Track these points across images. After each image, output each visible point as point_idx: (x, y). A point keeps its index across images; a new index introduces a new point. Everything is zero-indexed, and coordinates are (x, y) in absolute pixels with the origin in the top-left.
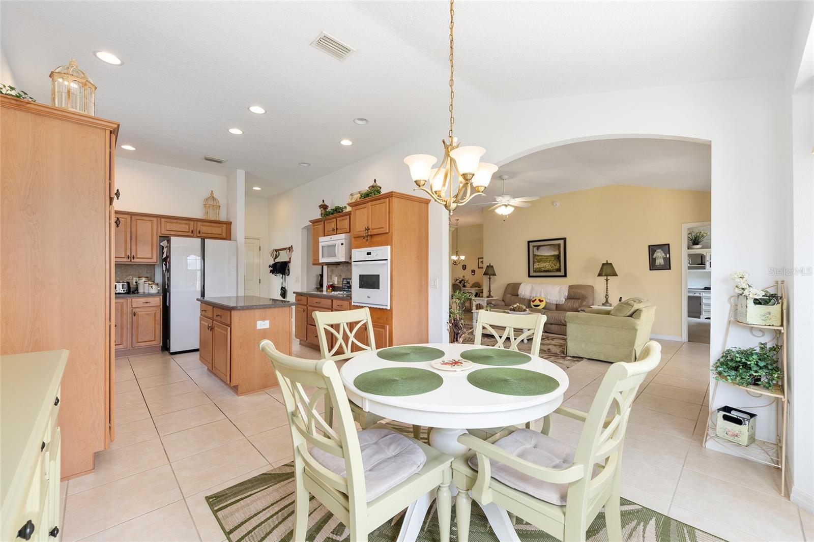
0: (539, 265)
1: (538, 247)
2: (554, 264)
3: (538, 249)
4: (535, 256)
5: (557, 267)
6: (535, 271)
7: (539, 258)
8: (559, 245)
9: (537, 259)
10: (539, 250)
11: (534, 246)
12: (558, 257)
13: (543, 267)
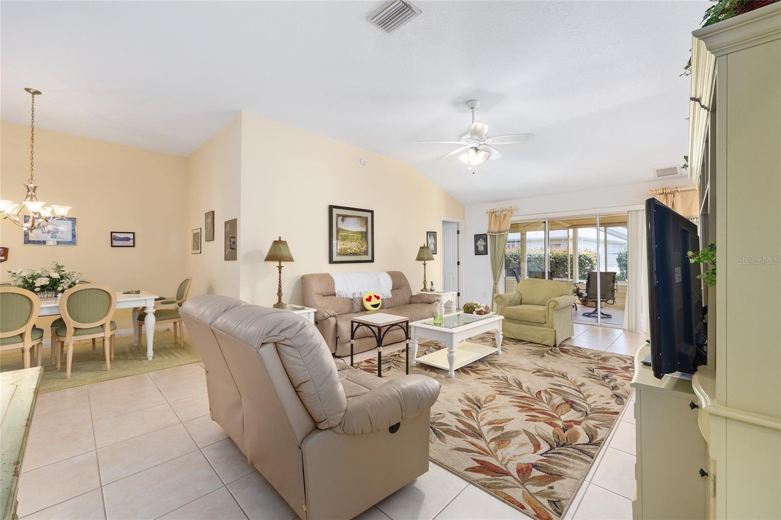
0: (343, 244)
1: (344, 217)
2: (361, 244)
3: (343, 220)
4: (338, 230)
5: (364, 249)
6: (339, 254)
7: (344, 234)
8: (366, 219)
9: (341, 235)
10: (345, 222)
11: (338, 216)
12: (364, 235)
13: (349, 249)
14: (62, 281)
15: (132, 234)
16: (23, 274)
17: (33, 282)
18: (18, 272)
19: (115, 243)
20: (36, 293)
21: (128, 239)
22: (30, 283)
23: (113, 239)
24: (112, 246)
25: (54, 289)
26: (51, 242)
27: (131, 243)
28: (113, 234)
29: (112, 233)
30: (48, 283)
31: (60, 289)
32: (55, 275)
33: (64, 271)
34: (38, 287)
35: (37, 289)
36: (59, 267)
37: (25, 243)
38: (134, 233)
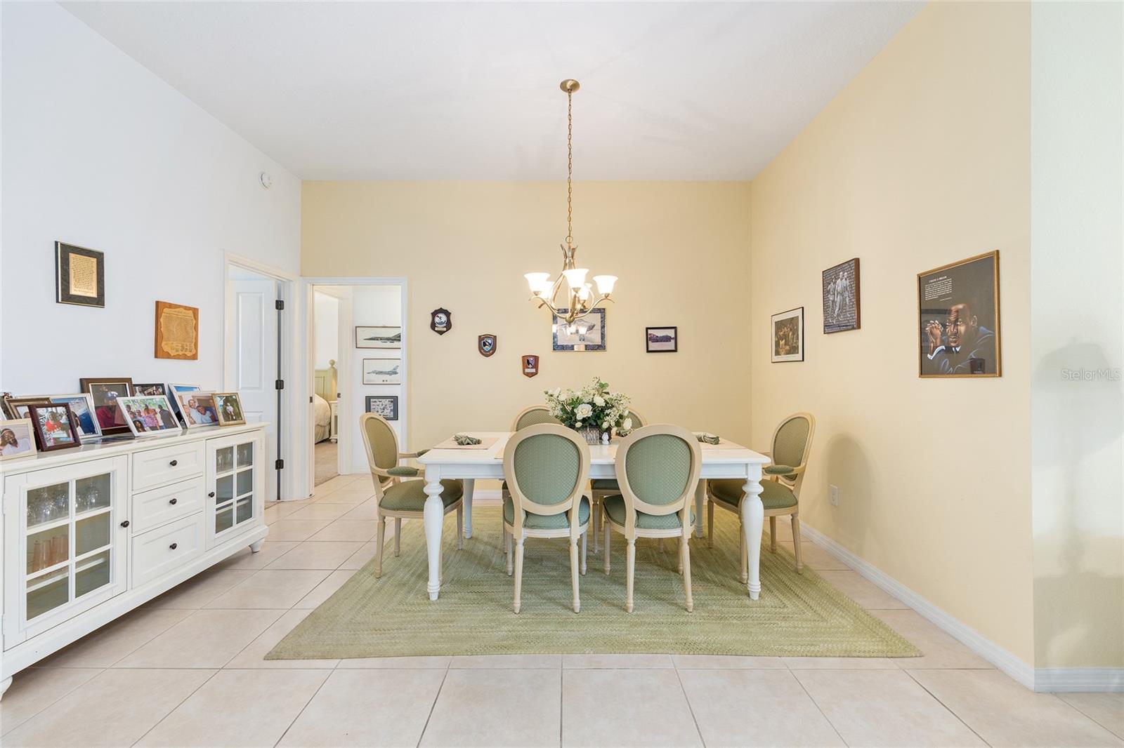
14: (608, 411)
15: (673, 330)
16: (562, 398)
17: (572, 411)
18: (556, 394)
19: (653, 346)
20: (577, 430)
21: (667, 339)
22: (568, 413)
23: (649, 339)
24: (648, 351)
25: (597, 424)
26: (580, 347)
27: (671, 345)
28: (650, 331)
29: (647, 329)
30: (590, 414)
31: (605, 425)
32: (600, 402)
33: (608, 393)
34: (579, 421)
35: (578, 425)
36: (602, 386)
37: (554, 349)
38: (675, 328)
